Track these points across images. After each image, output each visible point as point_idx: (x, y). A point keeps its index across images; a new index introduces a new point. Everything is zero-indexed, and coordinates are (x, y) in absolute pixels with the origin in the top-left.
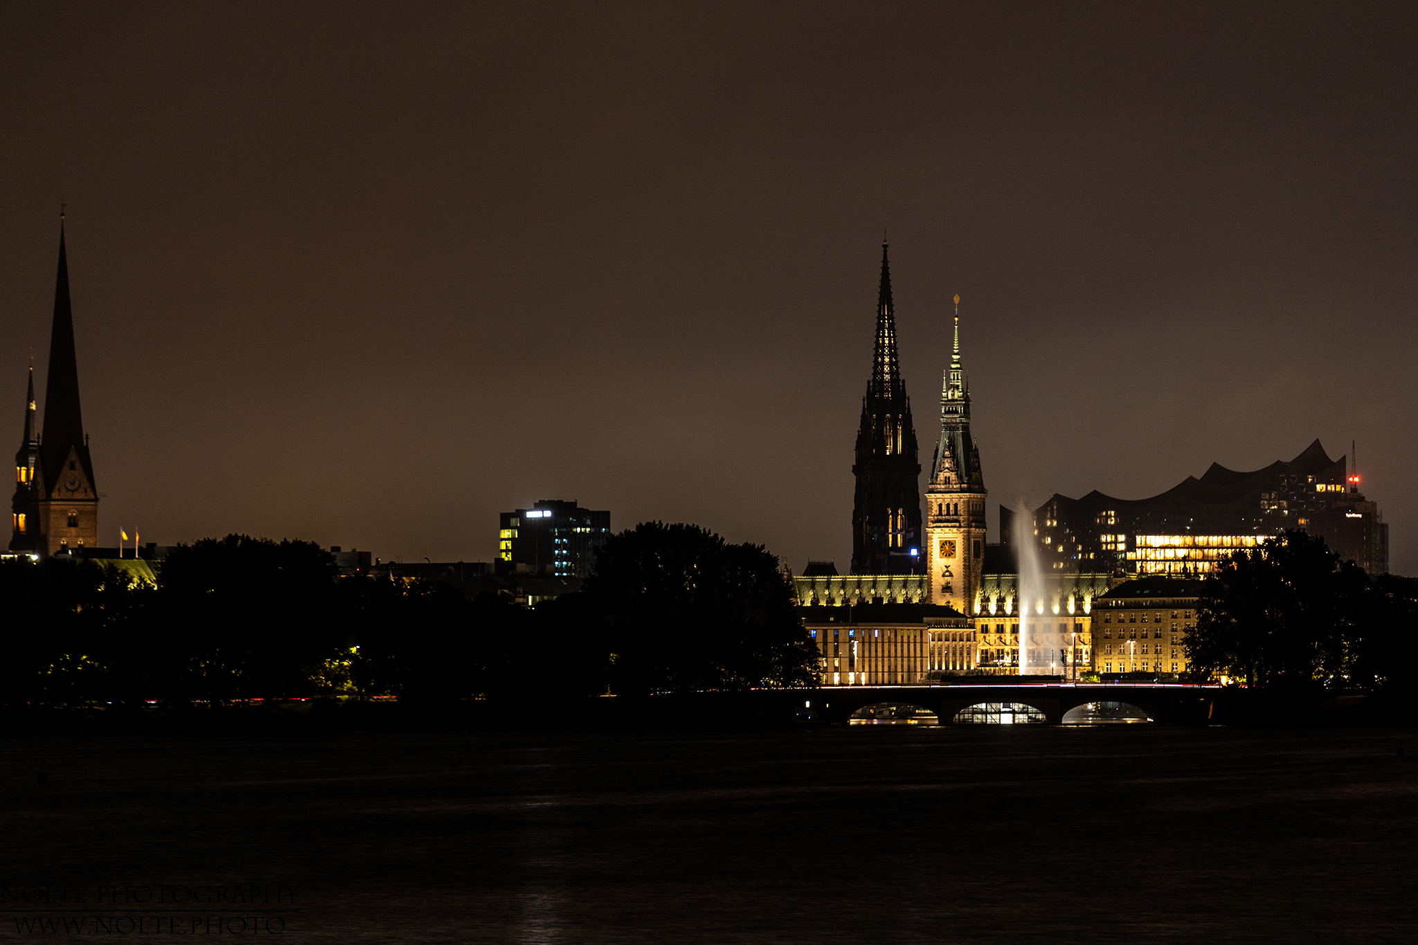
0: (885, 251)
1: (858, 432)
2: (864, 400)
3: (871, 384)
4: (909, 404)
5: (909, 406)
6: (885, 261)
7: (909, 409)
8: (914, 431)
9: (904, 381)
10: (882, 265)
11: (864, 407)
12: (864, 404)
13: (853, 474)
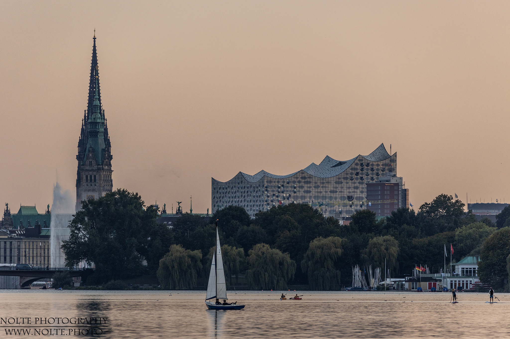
0: (95, 41)
1: (80, 137)
2: (83, 120)
3: (87, 112)
4: (106, 123)
5: (106, 124)
6: (95, 47)
7: (106, 125)
8: (109, 137)
9: (104, 111)
10: (92, 48)
11: (83, 124)
12: (83, 123)
13: (76, 160)
